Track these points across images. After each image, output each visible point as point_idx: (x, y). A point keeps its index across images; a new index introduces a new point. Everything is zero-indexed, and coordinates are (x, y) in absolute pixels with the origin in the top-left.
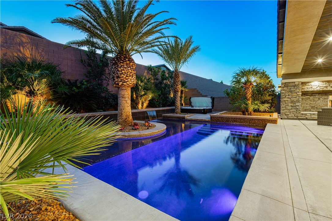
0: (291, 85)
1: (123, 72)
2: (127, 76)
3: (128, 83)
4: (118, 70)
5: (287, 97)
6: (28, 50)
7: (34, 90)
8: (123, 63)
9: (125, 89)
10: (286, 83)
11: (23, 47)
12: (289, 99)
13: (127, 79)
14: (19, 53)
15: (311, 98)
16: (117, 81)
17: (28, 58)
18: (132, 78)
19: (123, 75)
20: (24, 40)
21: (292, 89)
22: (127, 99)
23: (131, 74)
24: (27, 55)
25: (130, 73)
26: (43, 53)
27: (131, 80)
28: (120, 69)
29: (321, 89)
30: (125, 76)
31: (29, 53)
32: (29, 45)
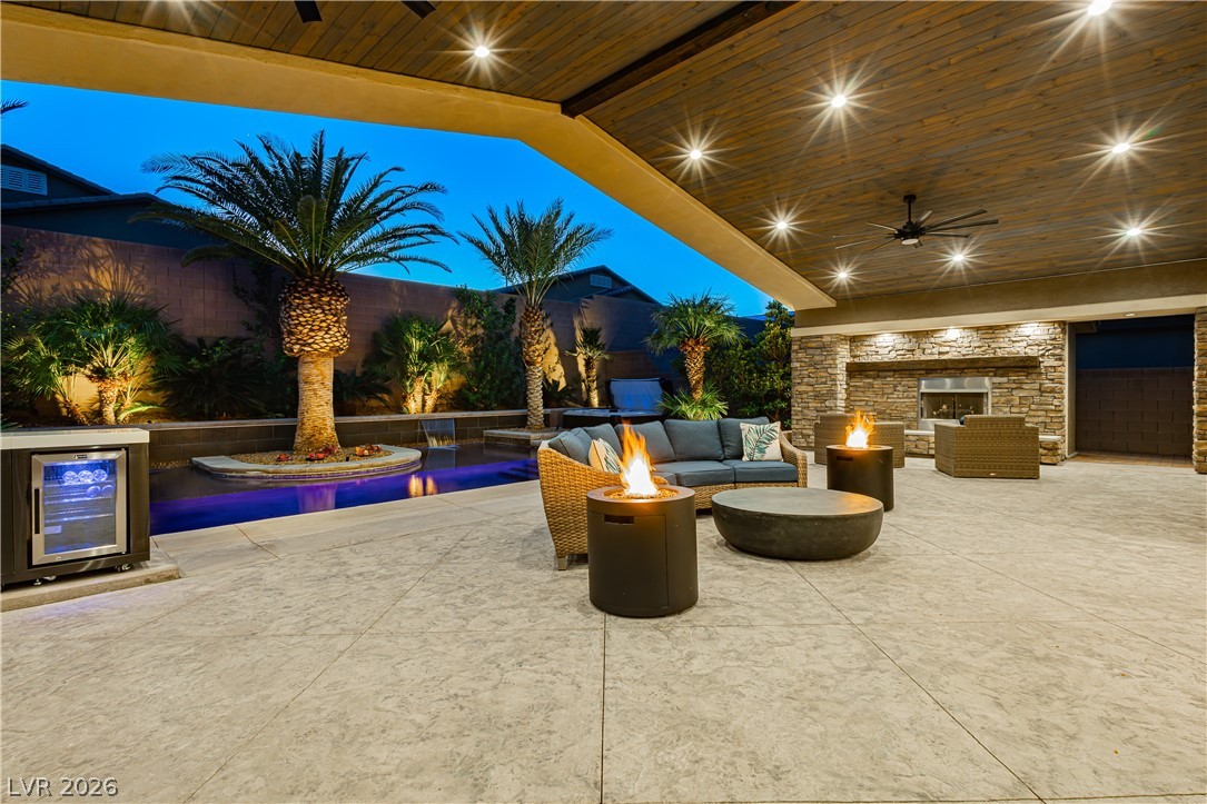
0: (814, 345)
1: (301, 319)
2: (311, 330)
3: (315, 346)
4: (290, 316)
5: (806, 380)
6: (106, 274)
7: (107, 366)
8: (300, 298)
9: (312, 362)
10: (802, 338)
11: (96, 268)
12: (810, 388)
13: (312, 337)
14: (86, 283)
15: (877, 383)
16: (289, 342)
17: (107, 291)
18: (327, 333)
19: (300, 328)
20: (99, 252)
21: (817, 358)
22: (316, 386)
23: (324, 324)
24: (105, 286)
25: (322, 321)
26: (142, 277)
27: (323, 338)
28: (294, 313)
29: (899, 359)
30: (306, 331)
31: (108, 279)
32: (110, 262)
